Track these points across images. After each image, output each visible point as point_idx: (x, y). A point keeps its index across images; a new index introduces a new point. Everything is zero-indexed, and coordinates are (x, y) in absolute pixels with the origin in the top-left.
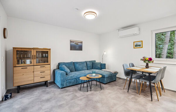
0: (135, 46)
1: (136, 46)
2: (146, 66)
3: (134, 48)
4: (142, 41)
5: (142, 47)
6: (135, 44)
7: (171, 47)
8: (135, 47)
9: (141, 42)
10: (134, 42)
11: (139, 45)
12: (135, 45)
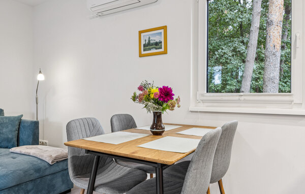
0: (145, 46)
1: (148, 46)
2: (152, 128)
3: (141, 56)
4: (165, 28)
5: (165, 53)
6: (145, 38)
7: (260, 73)
8: (143, 53)
9: (162, 31)
10: (140, 32)
11: (157, 44)
12: (143, 43)
